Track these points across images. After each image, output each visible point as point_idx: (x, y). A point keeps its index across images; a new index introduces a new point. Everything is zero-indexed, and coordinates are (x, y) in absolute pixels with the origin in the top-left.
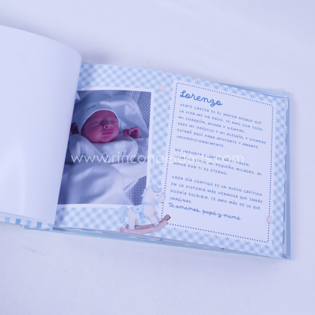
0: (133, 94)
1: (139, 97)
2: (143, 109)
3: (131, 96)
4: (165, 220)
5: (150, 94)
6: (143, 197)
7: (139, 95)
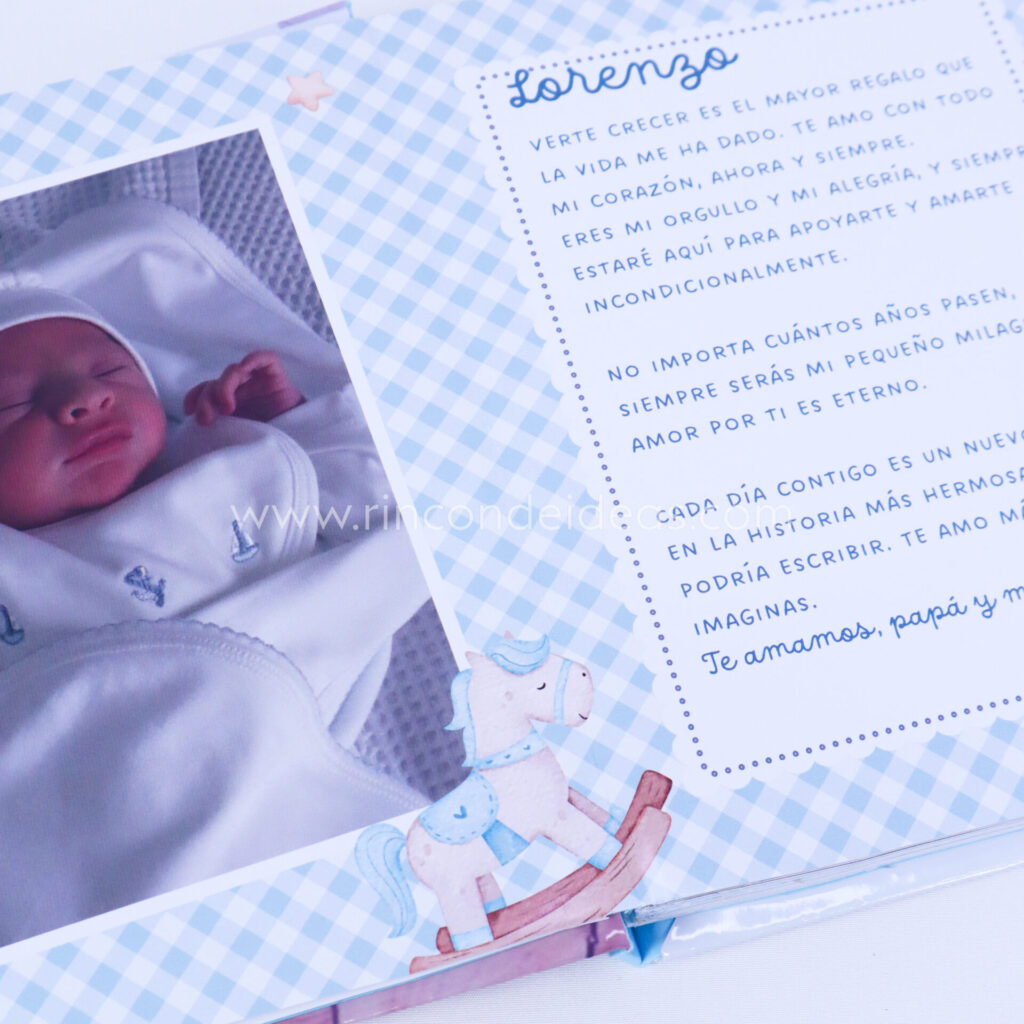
0: (155, 179)
1: (197, 181)
2: (246, 240)
3: (154, 195)
4: (650, 809)
5: (253, 144)
6: (460, 732)
7: (196, 171)
